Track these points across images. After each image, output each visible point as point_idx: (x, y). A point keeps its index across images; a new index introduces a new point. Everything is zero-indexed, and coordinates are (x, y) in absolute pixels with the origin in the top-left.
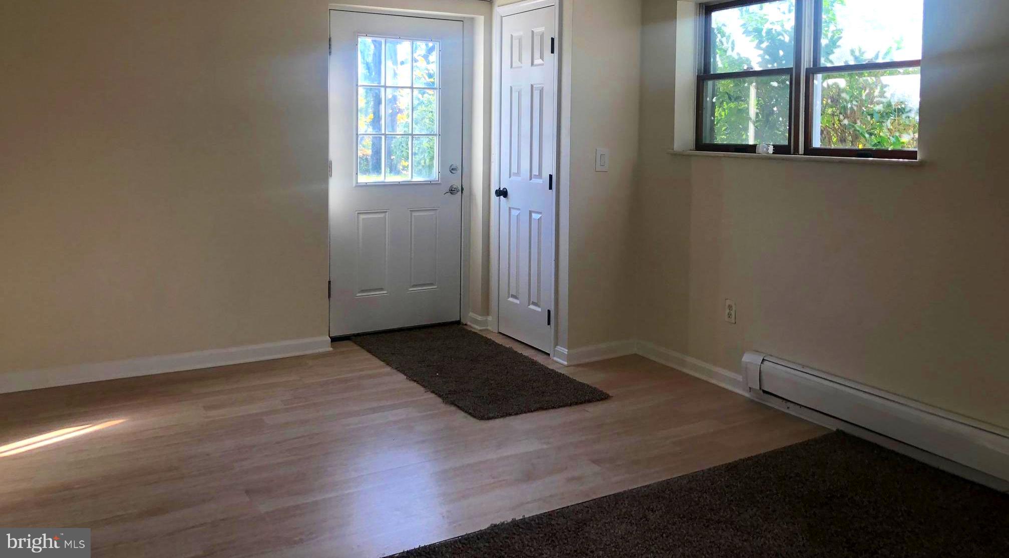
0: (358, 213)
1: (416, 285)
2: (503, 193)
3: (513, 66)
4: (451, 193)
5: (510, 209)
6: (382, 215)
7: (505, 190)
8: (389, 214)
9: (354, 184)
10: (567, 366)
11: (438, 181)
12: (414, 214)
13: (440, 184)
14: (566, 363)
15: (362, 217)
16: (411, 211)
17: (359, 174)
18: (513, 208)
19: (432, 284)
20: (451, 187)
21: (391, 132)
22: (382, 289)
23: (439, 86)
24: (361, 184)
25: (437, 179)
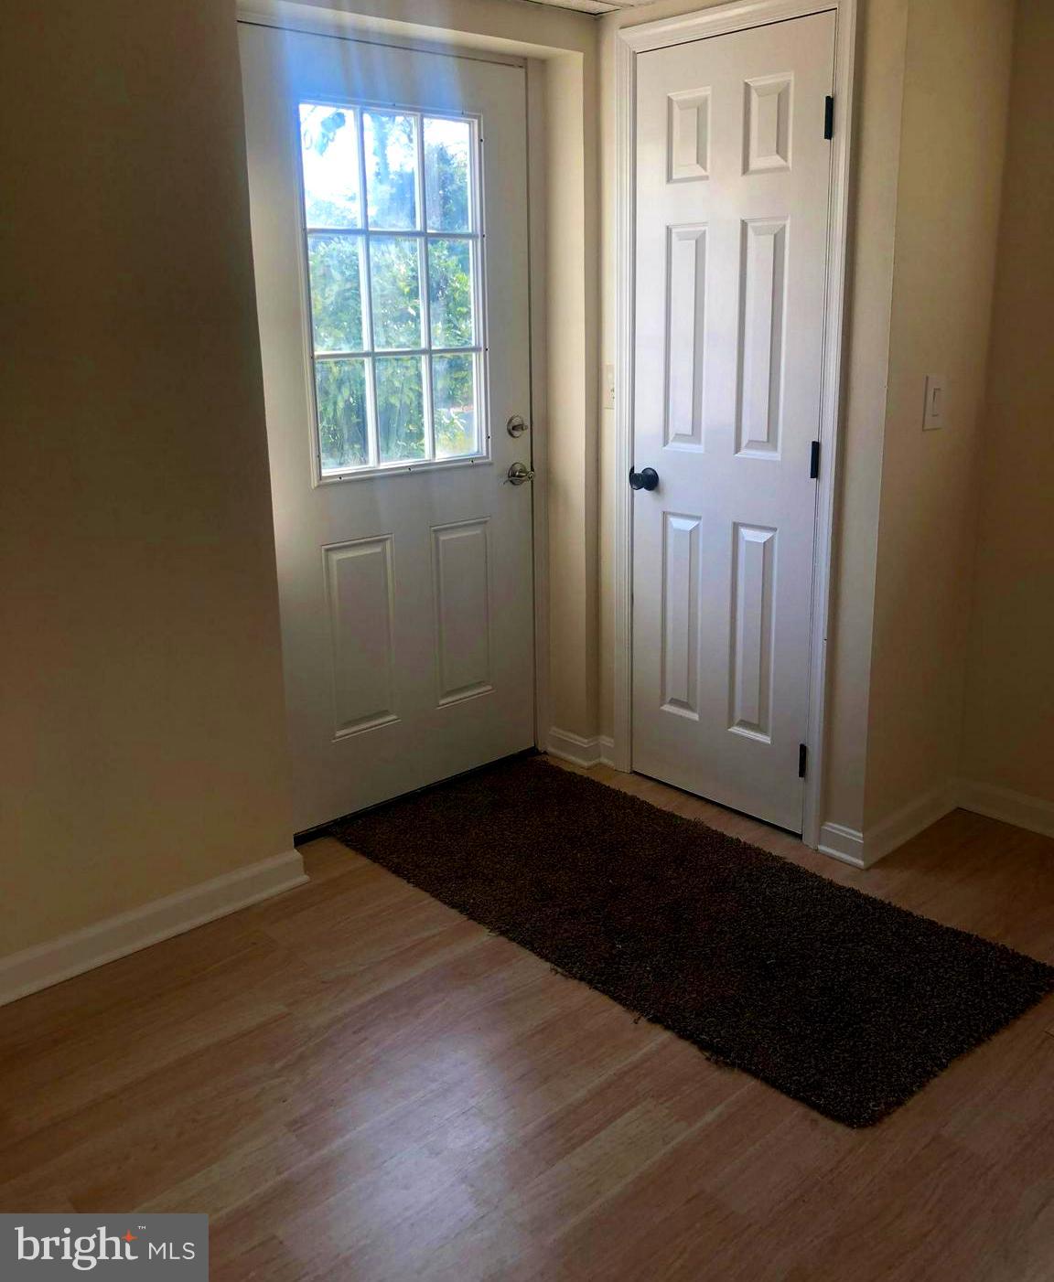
0: (327, 550)
1: (453, 691)
2: (647, 481)
3: (674, 177)
4: (511, 481)
5: (665, 514)
6: (378, 549)
7: (650, 472)
8: (391, 543)
9: (314, 483)
10: (868, 869)
11: (488, 458)
12: (443, 538)
13: (491, 464)
14: (861, 863)
15: (336, 556)
16: (435, 531)
17: (323, 455)
18: (675, 515)
19: (480, 684)
20: (511, 468)
21: (383, 347)
22: (385, 713)
23: (482, 230)
24: (328, 481)
25: (485, 454)
